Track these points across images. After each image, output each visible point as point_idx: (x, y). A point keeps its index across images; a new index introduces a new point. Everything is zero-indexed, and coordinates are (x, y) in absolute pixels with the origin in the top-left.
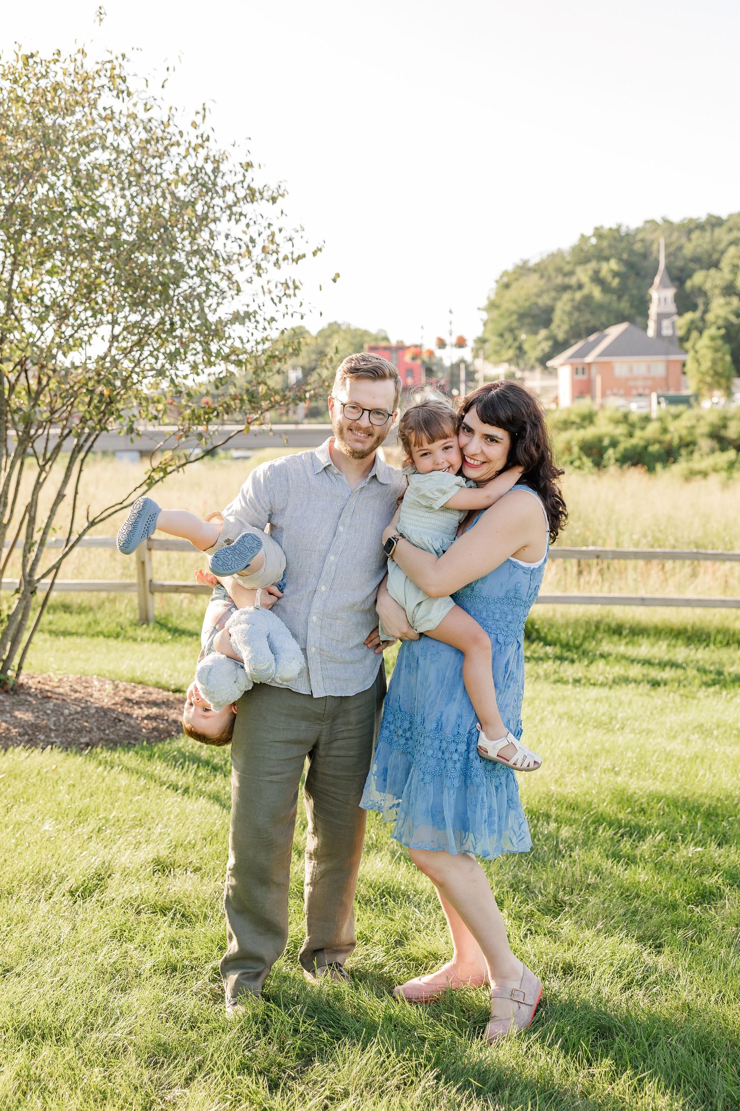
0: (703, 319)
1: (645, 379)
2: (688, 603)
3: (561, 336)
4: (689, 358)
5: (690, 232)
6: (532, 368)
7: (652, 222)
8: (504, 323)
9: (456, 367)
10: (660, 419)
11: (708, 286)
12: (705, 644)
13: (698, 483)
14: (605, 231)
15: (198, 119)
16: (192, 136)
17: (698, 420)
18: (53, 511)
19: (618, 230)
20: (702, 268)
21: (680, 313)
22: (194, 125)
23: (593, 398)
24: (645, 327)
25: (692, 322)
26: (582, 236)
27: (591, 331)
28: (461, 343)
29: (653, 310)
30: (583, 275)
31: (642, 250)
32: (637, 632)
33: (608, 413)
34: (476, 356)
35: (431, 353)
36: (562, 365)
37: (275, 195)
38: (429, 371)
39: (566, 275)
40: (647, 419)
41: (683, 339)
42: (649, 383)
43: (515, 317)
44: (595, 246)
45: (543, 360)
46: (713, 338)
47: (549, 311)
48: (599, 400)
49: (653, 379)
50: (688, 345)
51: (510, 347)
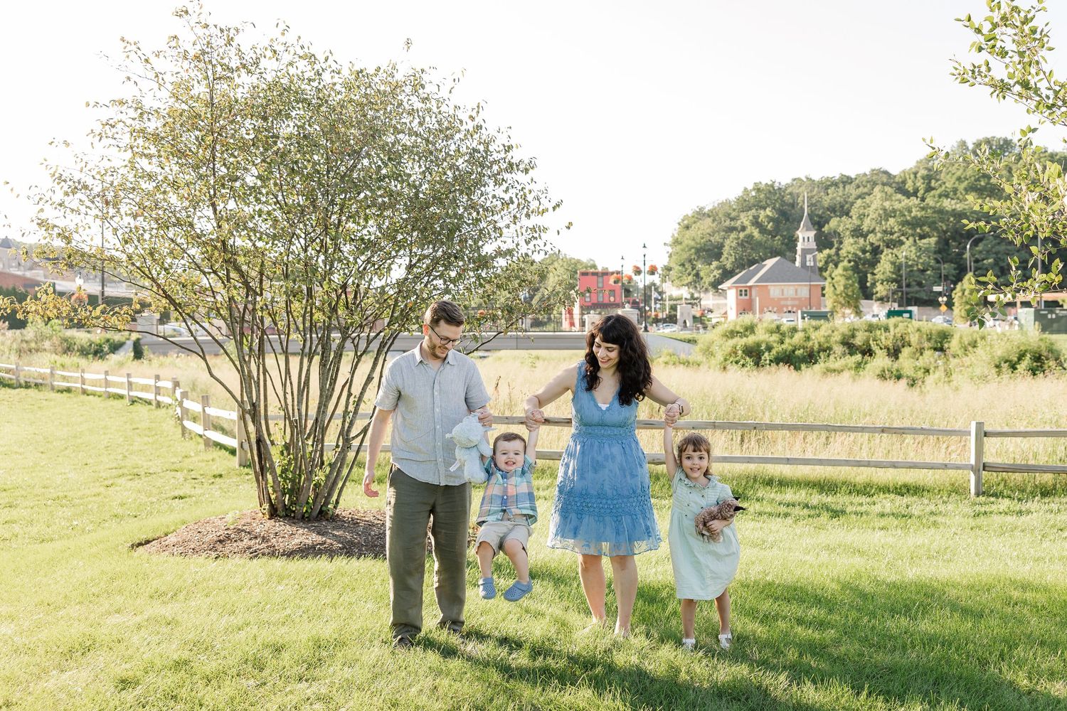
0: (837, 254)
1: (793, 299)
2: (821, 462)
3: (729, 266)
4: (827, 283)
5: (827, 188)
6: (707, 290)
7: (799, 179)
8: (685, 256)
9: (648, 288)
10: (804, 330)
11: (840, 230)
12: (833, 493)
13: (831, 379)
14: (762, 186)
15: (474, 114)
16: (470, 126)
17: (833, 332)
18: (364, 389)
19: (772, 186)
20: (837, 216)
21: (820, 250)
22: (472, 118)
23: (754, 313)
24: (794, 261)
25: (829, 256)
26: (746, 189)
27: (752, 263)
28: (653, 271)
29: (799, 247)
30: (745, 219)
31: (791, 201)
32: (783, 483)
33: (765, 325)
34: (663, 281)
35: (630, 279)
36: (729, 288)
37: (528, 167)
38: (628, 292)
39: (732, 219)
40: (794, 330)
41: (822, 270)
42: (797, 303)
43: (693, 250)
44: (755, 197)
45: (715, 285)
46: (845, 269)
47: (720, 246)
48: (758, 315)
49: (799, 299)
50: (826, 274)
51: (689, 274)
